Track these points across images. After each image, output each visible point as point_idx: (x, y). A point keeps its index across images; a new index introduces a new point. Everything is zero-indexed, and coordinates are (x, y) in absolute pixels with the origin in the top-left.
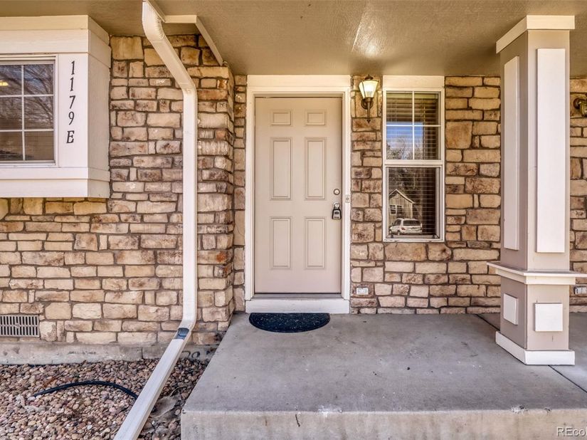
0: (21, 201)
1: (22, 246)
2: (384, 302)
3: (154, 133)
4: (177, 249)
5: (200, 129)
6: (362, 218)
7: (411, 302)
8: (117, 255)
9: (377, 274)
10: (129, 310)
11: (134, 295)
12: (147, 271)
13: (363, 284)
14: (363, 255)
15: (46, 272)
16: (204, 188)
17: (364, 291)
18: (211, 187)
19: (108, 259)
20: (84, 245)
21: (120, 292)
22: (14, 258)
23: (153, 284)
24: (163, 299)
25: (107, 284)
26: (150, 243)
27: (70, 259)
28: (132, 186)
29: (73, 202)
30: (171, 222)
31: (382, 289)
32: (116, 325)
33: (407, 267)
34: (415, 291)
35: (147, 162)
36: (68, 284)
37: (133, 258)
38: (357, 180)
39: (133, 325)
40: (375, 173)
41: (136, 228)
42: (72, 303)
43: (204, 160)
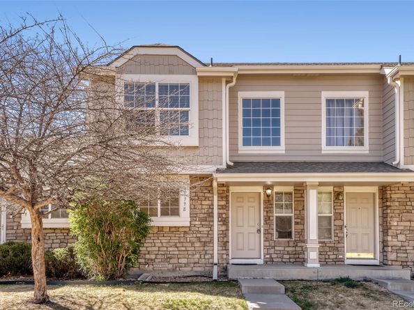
0: (163, 227)
1: (163, 241)
2: (275, 260)
3: (204, 207)
4: (211, 241)
5: (218, 205)
6: (267, 233)
7: (284, 260)
8: (193, 243)
9: (272, 251)
10: (197, 260)
11: (198, 256)
12: (202, 248)
13: (267, 254)
14: (268, 245)
15: (170, 249)
16: (220, 223)
17: (268, 256)
18: (221, 223)
19: (190, 245)
20: (182, 241)
21: (193, 255)
22: (160, 245)
23: (204, 252)
24: (207, 257)
25: (189, 253)
26: (203, 240)
27: (178, 245)
28: (197, 223)
29: (179, 227)
30: (210, 234)
31: (274, 256)
32: (192, 265)
33: (282, 248)
34: (285, 256)
35: (202, 215)
36: (177, 253)
37: (197, 244)
38: (265, 220)
39: (198, 265)
40: (271, 218)
41: (198, 235)
42: (178, 258)
43: (220, 215)
